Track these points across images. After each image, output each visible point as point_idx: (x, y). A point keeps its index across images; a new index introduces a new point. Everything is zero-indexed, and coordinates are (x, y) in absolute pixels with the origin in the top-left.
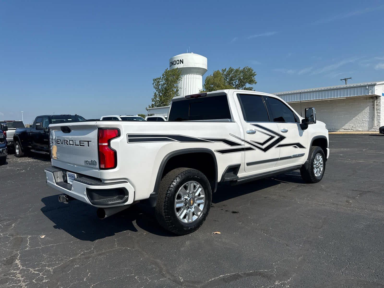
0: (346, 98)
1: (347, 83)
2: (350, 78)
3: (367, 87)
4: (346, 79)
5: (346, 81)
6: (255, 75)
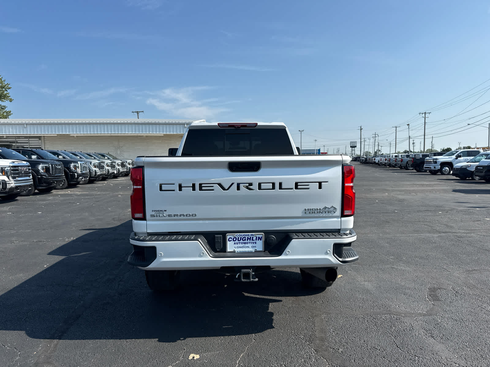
0: (163, 134)
1: (139, 117)
2: (142, 112)
3: (186, 126)
4: (138, 112)
5: (138, 114)
6: (9, 88)
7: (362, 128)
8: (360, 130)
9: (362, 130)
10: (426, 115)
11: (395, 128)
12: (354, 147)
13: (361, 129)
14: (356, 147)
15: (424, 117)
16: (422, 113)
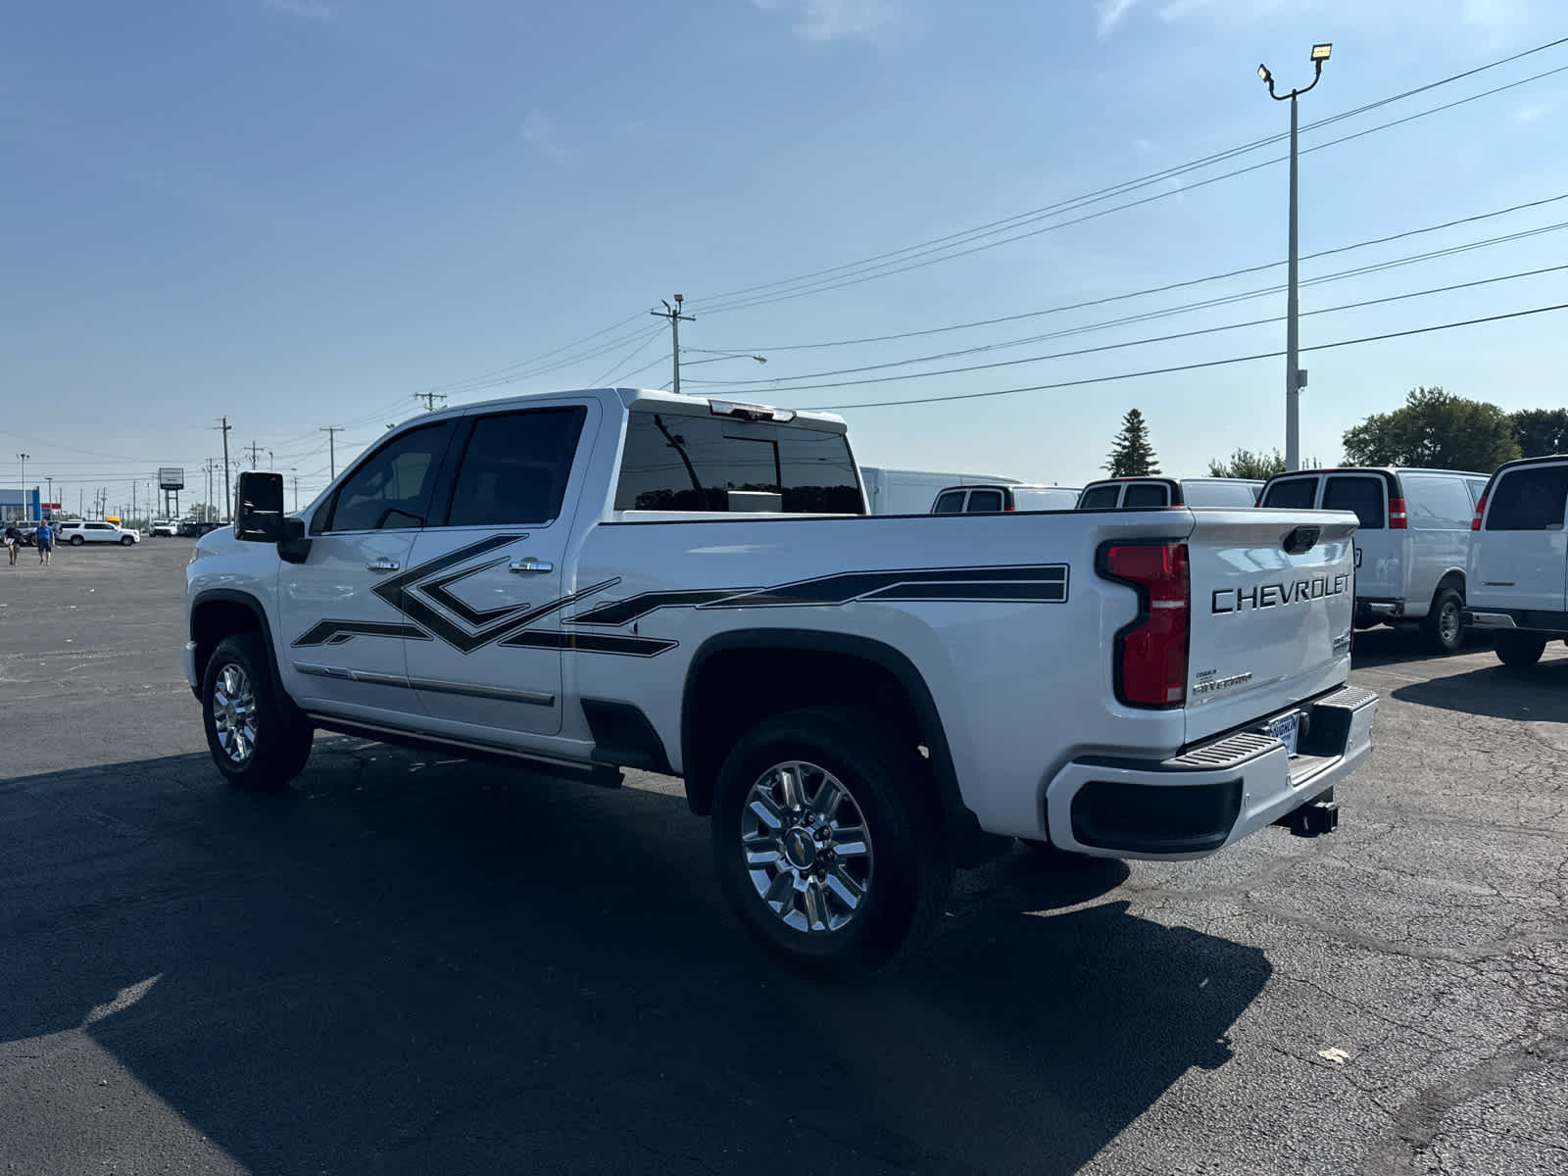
7: (227, 425)
8: (222, 430)
9: (228, 431)
10: (433, 403)
11: (329, 433)
12: (176, 489)
13: (225, 429)
14: (182, 487)
15: (428, 405)
16: (423, 396)
